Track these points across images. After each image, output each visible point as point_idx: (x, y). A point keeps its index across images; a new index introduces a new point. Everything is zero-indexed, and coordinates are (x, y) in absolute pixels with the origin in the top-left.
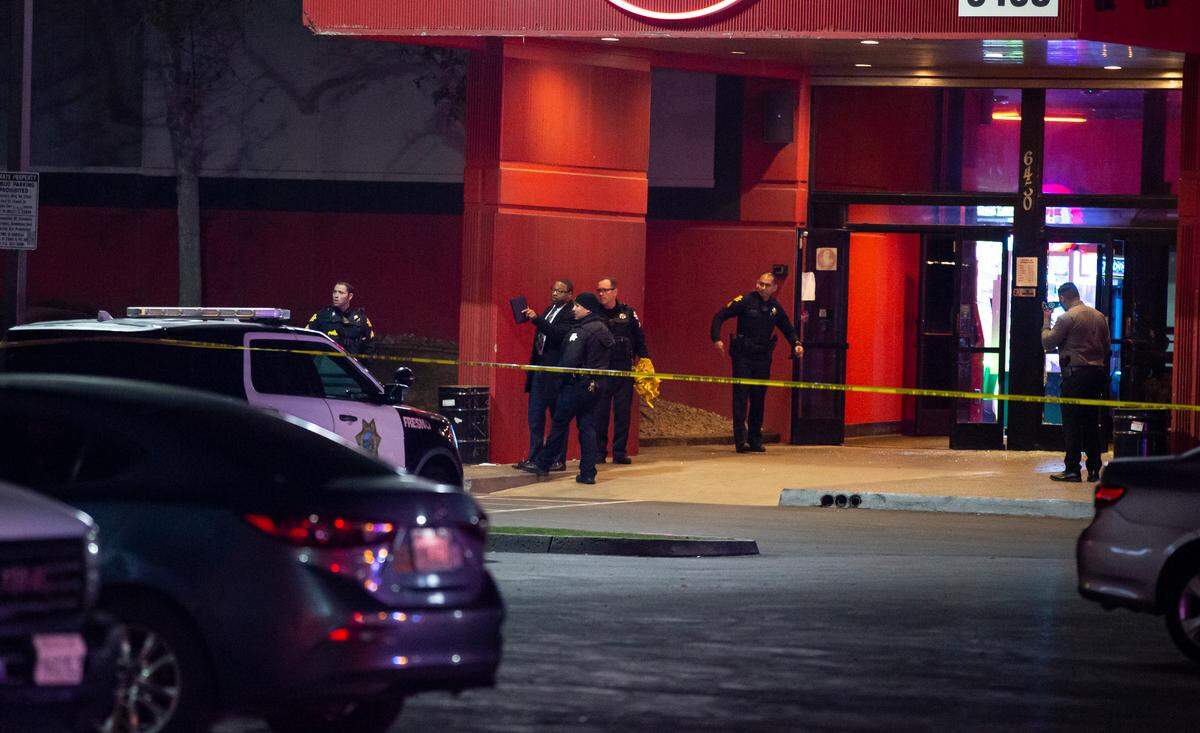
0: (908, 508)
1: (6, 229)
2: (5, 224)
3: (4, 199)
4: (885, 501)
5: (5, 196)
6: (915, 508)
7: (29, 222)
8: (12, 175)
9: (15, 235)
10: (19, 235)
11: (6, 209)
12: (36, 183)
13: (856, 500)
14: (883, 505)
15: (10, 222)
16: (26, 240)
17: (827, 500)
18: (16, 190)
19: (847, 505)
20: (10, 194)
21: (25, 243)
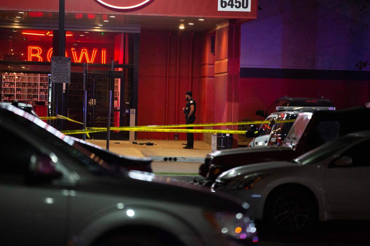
0: (193, 161)
1: (58, 76)
2: (58, 74)
3: (57, 66)
4: (185, 159)
5: (58, 65)
6: (196, 161)
7: (67, 74)
8: (60, 58)
9: (62, 78)
10: (63, 78)
11: (58, 69)
12: (70, 61)
13: (175, 159)
14: (185, 161)
15: (60, 74)
16: (66, 80)
17: (166, 159)
18: (62, 63)
19: (173, 161)
20: (59, 64)
21: (66, 81)
